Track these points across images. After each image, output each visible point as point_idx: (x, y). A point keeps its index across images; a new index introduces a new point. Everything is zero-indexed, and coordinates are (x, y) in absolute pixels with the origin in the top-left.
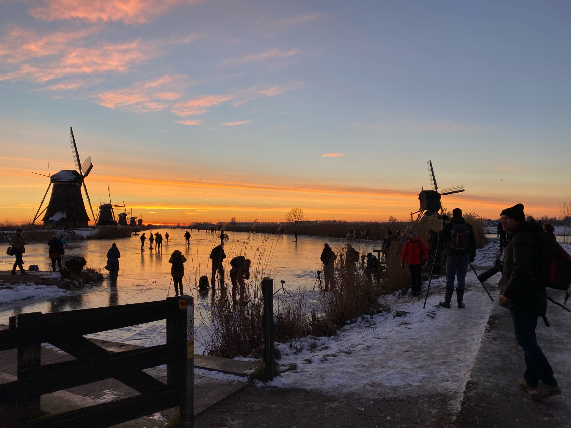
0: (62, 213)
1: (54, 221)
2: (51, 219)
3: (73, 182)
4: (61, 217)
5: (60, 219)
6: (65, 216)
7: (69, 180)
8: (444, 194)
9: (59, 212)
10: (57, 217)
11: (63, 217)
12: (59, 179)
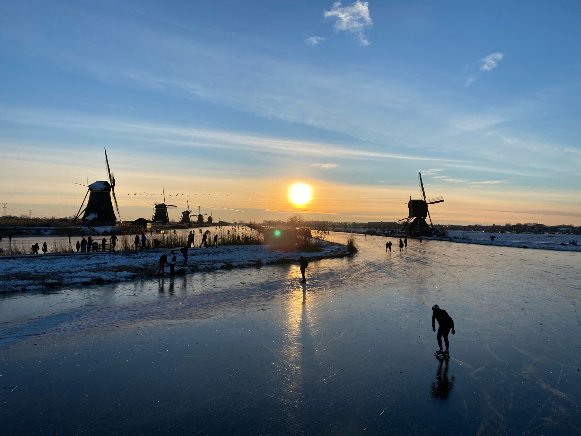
0: (95, 214)
1: (88, 220)
2: (86, 218)
3: (104, 190)
4: (94, 217)
5: (93, 219)
6: (96, 216)
7: (100, 189)
8: (431, 203)
9: (92, 213)
10: (91, 217)
11: (95, 217)
12: (94, 188)
